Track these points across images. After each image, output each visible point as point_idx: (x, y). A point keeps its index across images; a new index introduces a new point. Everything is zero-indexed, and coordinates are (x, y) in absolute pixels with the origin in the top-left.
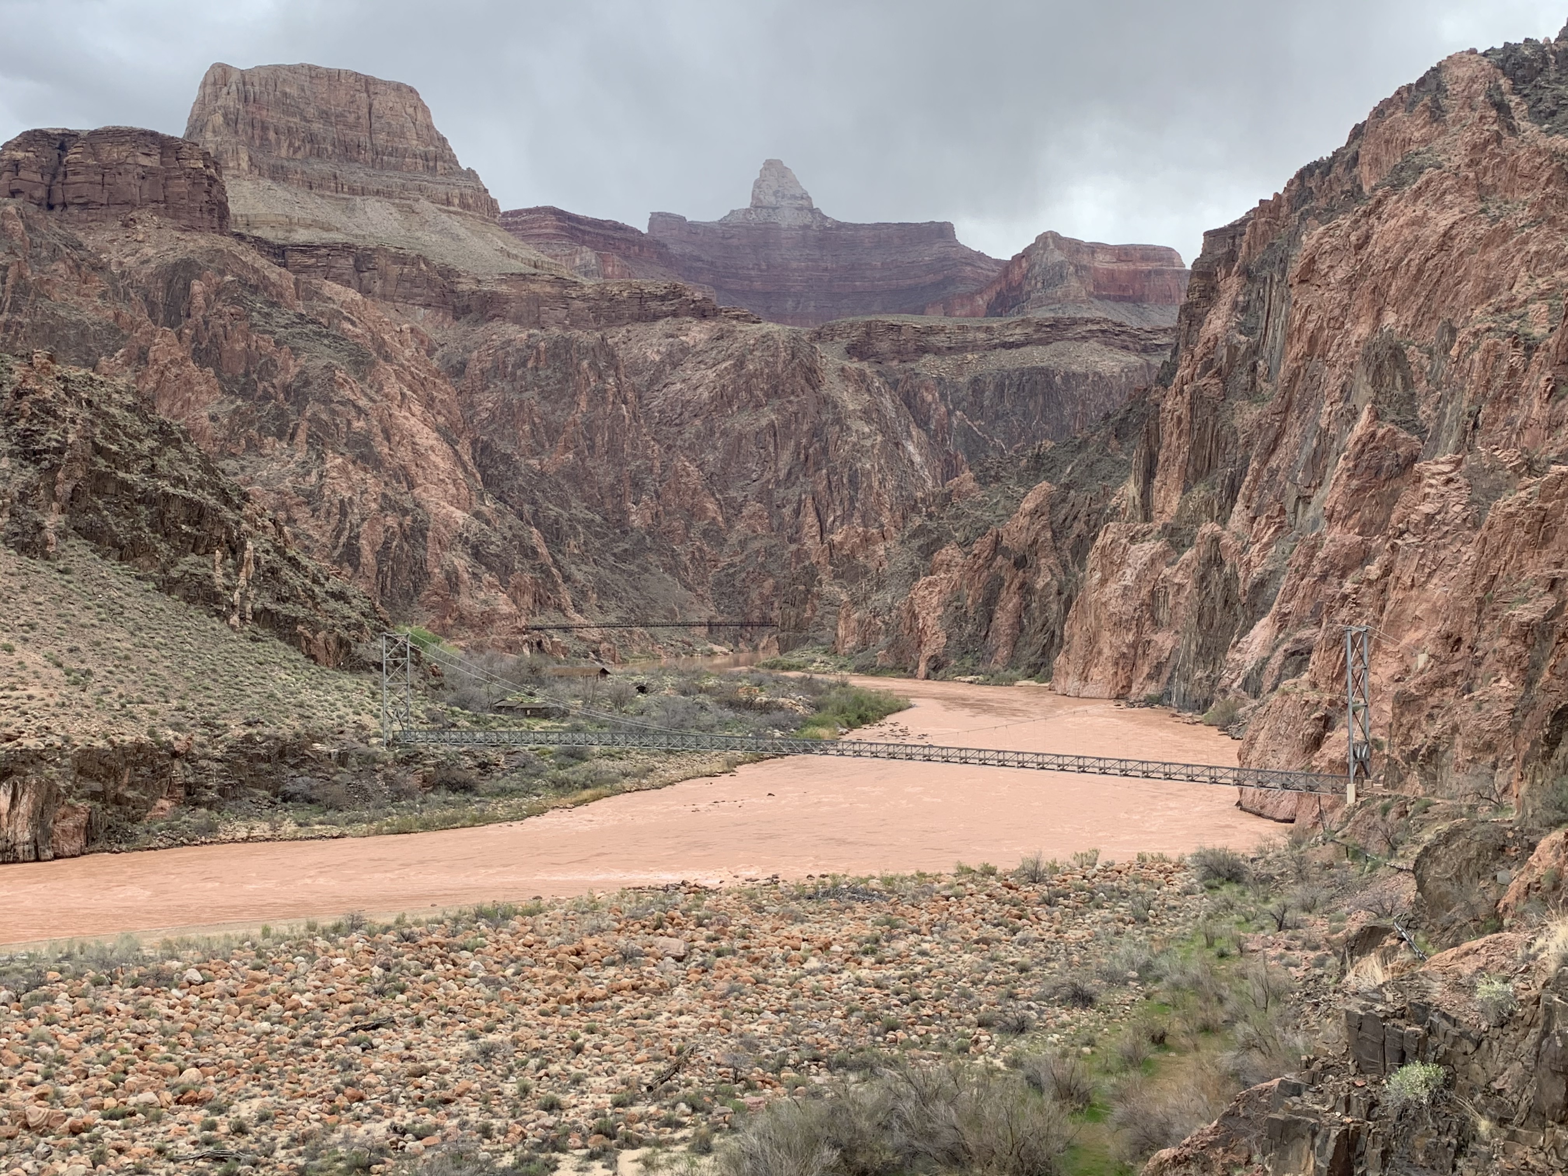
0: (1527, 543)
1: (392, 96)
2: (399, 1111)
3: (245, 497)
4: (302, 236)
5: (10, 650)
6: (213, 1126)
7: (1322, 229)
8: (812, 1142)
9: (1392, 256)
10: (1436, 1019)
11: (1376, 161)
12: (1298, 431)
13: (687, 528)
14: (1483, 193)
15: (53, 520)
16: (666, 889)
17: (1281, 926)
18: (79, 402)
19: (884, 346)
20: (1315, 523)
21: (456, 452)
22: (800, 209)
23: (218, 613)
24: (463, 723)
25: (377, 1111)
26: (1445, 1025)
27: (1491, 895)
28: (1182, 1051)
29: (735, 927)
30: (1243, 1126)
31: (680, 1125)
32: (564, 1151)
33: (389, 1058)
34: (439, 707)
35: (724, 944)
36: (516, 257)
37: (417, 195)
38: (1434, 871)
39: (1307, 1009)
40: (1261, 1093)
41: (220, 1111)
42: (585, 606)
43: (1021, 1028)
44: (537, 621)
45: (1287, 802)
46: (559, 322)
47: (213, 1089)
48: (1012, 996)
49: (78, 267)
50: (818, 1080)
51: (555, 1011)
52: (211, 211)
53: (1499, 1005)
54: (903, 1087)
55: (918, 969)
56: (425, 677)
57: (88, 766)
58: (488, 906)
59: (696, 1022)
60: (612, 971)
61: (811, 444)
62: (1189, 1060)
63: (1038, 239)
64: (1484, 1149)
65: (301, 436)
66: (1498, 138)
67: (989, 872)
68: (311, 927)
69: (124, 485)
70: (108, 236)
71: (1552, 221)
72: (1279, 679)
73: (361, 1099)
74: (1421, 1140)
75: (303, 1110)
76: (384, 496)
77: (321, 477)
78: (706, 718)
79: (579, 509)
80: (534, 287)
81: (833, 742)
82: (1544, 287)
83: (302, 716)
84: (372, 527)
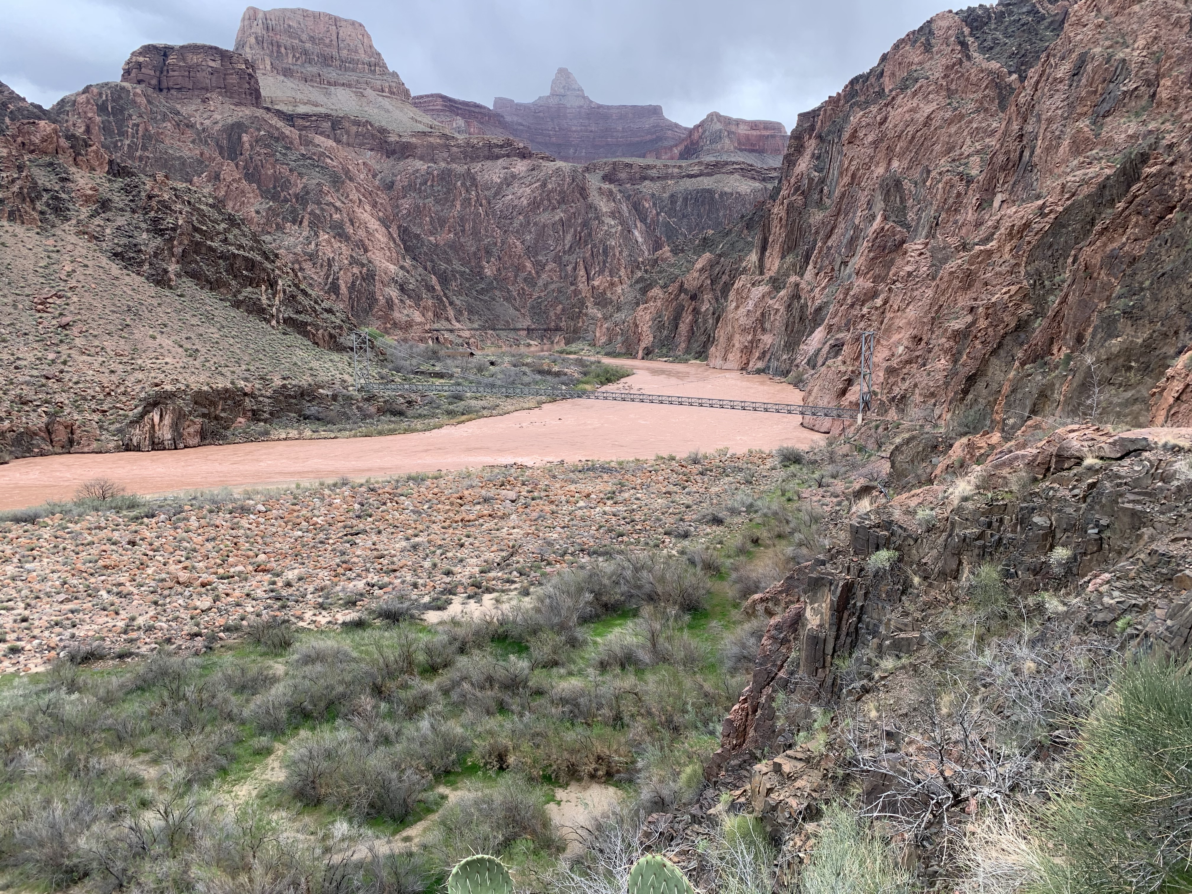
0: (959, 288)
1: (350, 30)
2: (370, 575)
3: (276, 256)
4: (302, 109)
5: (154, 338)
6: (274, 583)
7: (861, 113)
8: (580, 590)
9: (898, 129)
10: (895, 528)
11: (893, 74)
12: (843, 226)
13: (516, 277)
14: (950, 93)
15: (173, 268)
16: (506, 467)
17: (820, 486)
18: (183, 202)
19: (623, 175)
20: (850, 276)
21: (389, 233)
22: (578, 96)
23: (265, 319)
24: (397, 379)
25: (359, 575)
26: (900, 531)
27: (928, 470)
28: (767, 547)
29: (541, 486)
30: (796, 583)
31: (514, 582)
32: (455, 594)
33: (364, 549)
34: (385, 371)
35: (536, 494)
36: (420, 122)
37: (365, 86)
38: (900, 458)
39: (831, 527)
40: (806, 567)
41: (278, 576)
42: (461, 319)
43: (686, 535)
44: (436, 326)
45: (827, 423)
46: (444, 160)
47: (274, 565)
48: (682, 520)
49: (178, 125)
50: (583, 560)
51: (450, 526)
52: (251, 94)
53: (928, 521)
54: (626, 564)
55: (635, 507)
56: (377, 355)
57: (199, 400)
58: (413, 474)
59: (522, 532)
60: (478, 507)
61: (582, 231)
62: (770, 552)
63: (708, 116)
64: (916, 591)
65: (306, 223)
66: (960, 62)
67: (673, 459)
68: (322, 484)
69: (210, 248)
70: (194, 107)
71: (986, 110)
72: (826, 359)
73: (350, 570)
74: (885, 587)
75: (321, 575)
76: (352, 256)
77: (317, 245)
78: (526, 379)
79: (457, 265)
80: (431, 140)
81: (593, 392)
82: (979, 147)
83: (312, 375)
84: (345, 273)
